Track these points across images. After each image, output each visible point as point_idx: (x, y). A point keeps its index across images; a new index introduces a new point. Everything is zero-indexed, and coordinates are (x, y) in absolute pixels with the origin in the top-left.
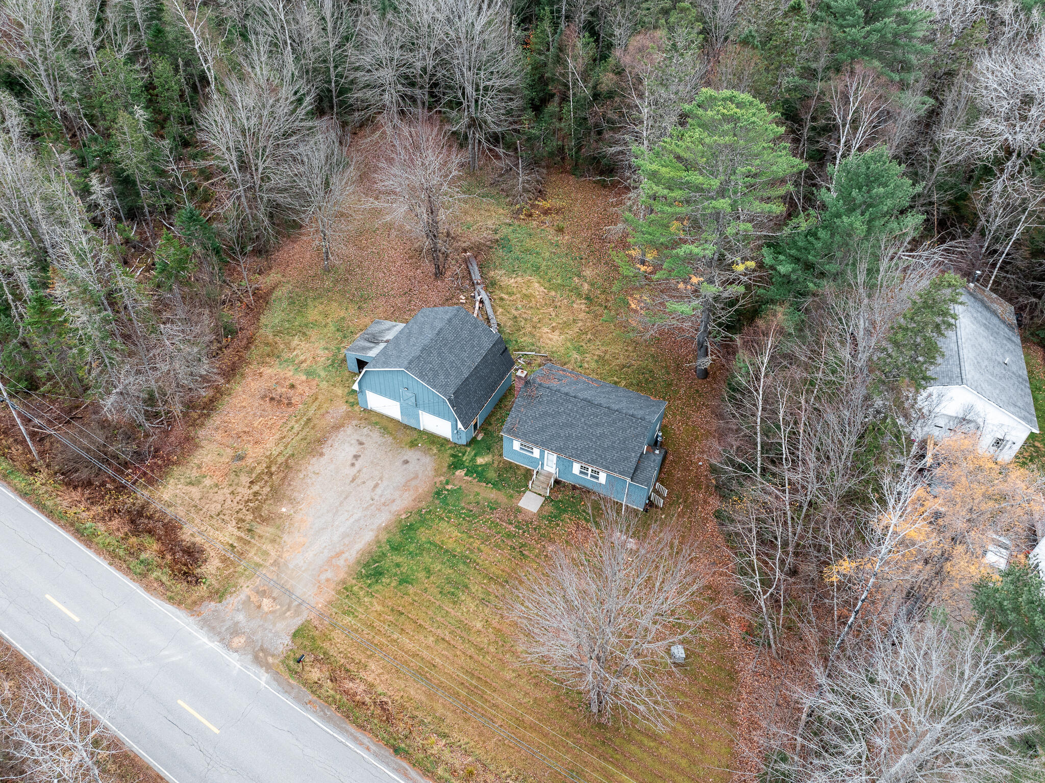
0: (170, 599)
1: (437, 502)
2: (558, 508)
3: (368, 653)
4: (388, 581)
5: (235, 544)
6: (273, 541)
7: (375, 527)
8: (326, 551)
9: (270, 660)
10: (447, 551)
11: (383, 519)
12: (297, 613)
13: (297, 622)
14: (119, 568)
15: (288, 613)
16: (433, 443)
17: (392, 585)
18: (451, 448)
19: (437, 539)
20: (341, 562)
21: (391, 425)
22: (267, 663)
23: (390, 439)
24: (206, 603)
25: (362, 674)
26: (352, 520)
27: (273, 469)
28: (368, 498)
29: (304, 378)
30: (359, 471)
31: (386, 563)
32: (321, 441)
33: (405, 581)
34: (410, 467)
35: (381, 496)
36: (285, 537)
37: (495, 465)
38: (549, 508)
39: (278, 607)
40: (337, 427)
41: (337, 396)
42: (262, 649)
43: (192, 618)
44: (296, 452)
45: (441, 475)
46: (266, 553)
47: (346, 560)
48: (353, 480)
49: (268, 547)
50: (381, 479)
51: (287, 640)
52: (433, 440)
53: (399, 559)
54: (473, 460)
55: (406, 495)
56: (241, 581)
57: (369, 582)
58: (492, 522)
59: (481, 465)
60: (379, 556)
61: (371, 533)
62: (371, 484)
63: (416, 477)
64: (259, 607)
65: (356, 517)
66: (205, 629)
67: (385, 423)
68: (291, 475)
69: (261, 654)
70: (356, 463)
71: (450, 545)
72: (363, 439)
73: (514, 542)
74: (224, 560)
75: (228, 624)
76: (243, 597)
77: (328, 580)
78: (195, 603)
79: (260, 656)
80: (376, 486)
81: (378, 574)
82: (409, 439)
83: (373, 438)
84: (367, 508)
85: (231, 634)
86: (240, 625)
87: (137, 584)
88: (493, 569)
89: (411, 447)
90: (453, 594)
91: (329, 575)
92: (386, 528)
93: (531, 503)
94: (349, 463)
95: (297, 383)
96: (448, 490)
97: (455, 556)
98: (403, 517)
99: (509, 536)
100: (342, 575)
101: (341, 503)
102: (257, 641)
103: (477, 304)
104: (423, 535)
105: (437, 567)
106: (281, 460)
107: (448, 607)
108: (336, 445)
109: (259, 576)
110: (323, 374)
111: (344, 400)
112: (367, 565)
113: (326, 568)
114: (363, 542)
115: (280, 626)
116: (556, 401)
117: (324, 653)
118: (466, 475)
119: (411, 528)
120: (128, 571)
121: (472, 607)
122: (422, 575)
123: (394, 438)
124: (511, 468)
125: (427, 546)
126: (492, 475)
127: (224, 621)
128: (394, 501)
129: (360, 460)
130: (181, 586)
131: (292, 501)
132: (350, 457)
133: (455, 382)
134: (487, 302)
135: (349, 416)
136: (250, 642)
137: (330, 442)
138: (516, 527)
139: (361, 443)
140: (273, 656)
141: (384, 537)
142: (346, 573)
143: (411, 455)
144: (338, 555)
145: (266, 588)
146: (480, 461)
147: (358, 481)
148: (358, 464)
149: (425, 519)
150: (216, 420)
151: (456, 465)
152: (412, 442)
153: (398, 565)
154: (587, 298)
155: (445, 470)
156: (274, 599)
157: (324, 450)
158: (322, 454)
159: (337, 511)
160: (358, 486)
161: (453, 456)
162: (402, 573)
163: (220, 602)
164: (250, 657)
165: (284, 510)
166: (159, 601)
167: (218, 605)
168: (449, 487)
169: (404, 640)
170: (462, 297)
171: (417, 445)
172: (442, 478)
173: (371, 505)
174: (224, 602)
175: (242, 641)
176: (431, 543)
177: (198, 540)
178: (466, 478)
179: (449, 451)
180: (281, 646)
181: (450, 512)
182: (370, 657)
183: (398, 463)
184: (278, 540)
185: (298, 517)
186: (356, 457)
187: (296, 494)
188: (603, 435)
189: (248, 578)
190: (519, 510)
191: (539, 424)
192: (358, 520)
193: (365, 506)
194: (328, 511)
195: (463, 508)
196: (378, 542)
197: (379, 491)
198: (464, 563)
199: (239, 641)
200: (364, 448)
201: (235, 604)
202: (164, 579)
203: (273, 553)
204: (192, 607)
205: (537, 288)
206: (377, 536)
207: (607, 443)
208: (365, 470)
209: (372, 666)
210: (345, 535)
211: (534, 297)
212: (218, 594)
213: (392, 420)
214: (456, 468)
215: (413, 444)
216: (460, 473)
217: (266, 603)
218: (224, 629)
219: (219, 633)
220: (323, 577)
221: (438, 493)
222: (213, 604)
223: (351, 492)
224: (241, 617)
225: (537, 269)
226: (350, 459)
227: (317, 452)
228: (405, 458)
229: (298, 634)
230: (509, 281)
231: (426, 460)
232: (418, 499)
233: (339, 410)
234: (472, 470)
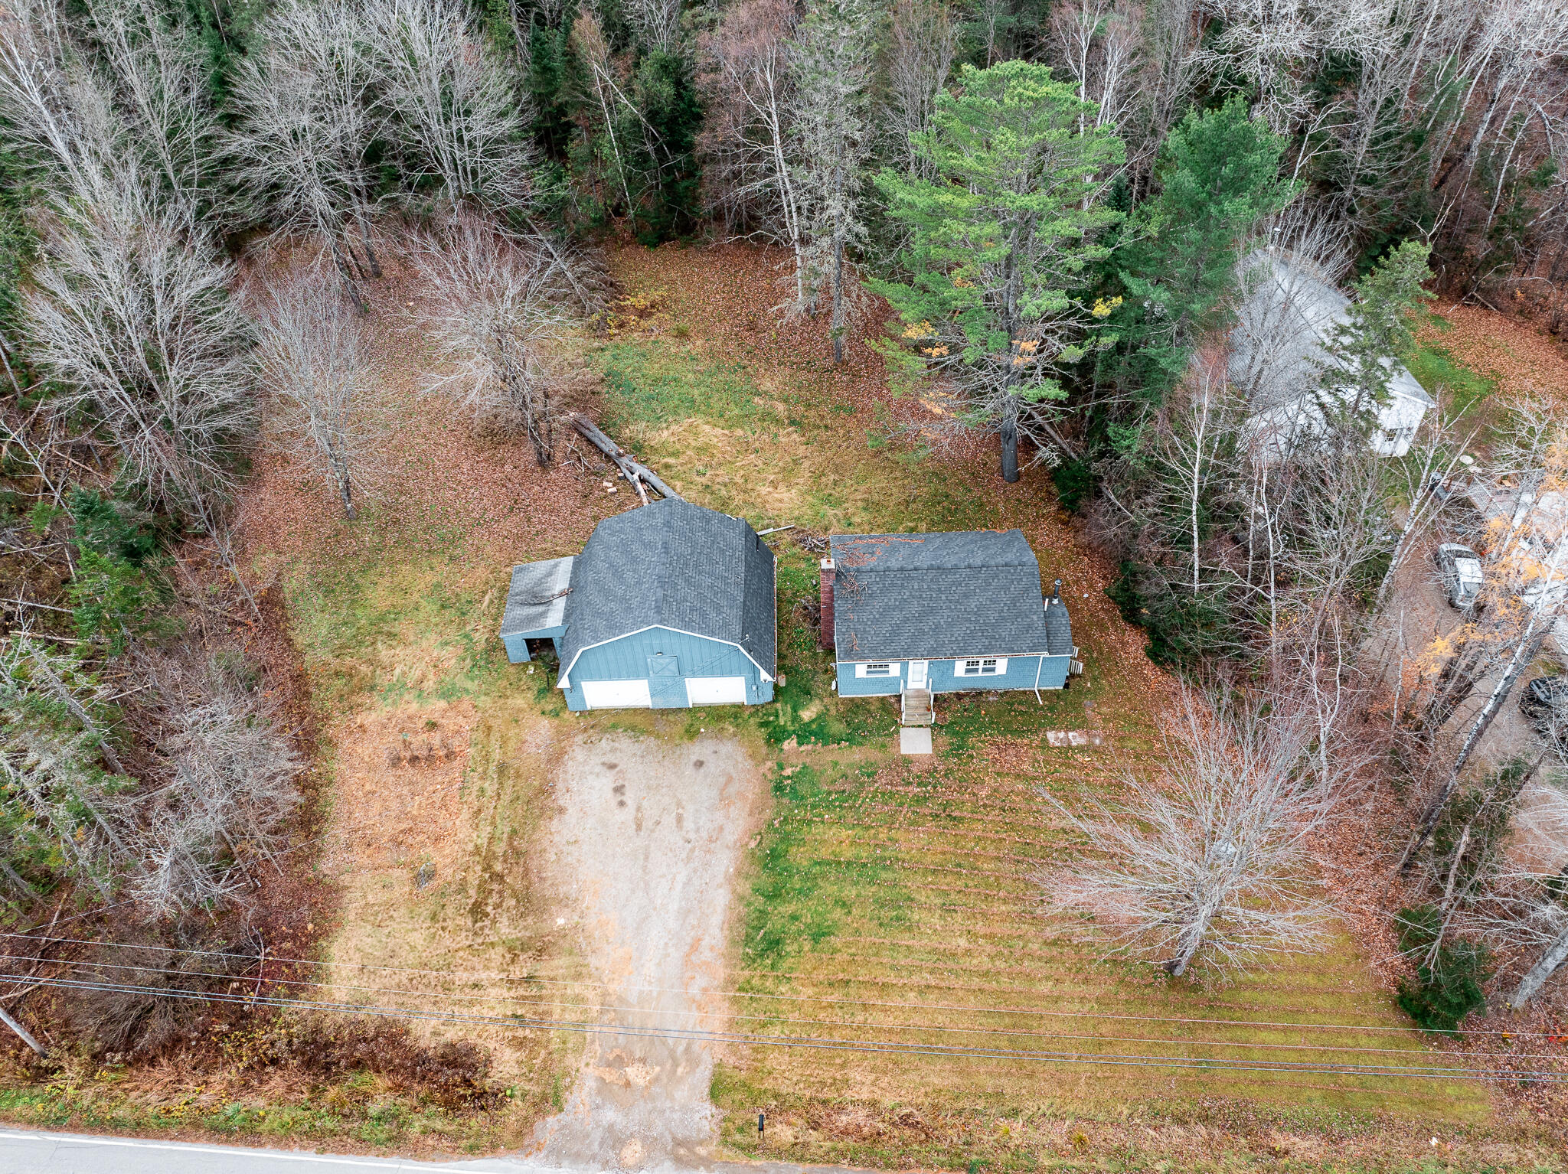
0: (472, 1150)
1: (786, 800)
2: (956, 734)
3: (838, 1061)
4: (796, 947)
5: (519, 1013)
6: (578, 976)
7: (720, 879)
8: (671, 950)
9: (702, 1151)
10: (849, 864)
11: (725, 862)
12: (694, 1062)
13: (703, 1076)
14: (343, 1150)
15: (680, 1070)
16: (720, 718)
17: (806, 948)
18: (752, 715)
19: (824, 853)
20: (707, 955)
21: (639, 720)
22: (702, 1158)
23: (652, 742)
24: (539, 1125)
25: (849, 1095)
26: (679, 887)
27: (498, 867)
28: (681, 842)
29: (442, 704)
30: (638, 809)
31: (774, 924)
32: (546, 790)
33: (819, 935)
34: (711, 767)
35: (698, 830)
36: (593, 961)
37: (833, 712)
38: (944, 739)
39: (658, 1069)
40: (557, 758)
41: (520, 710)
42: (679, 1143)
43: (531, 1159)
44: (516, 825)
45: (764, 760)
46: (579, 999)
47: (712, 949)
48: (639, 827)
49: (576, 988)
50: (679, 805)
51: (708, 1108)
52: (718, 714)
53: (791, 908)
54: (795, 718)
55: (734, 811)
56: (570, 1061)
57: (768, 962)
58: (883, 794)
59: (813, 721)
60: (758, 919)
61: (721, 891)
62: (669, 820)
63: (730, 780)
64: (628, 1084)
65: (681, 878)
66: (565, 1163)
67: (628, 720)
68: (533, 865)
69: (682, 1151)
70: (624, 798)
71: (848, 853)
72: (611, 758)
73: (932, 807)
74: (519, 1044)
75: (597, 1135)
76: (591, 1084)
77: (705, 990)
78: (519, 1134)
79: (683, 1155)
80: (680, 819)
81: (774, 944)
82: (680, 729)
83: (624, 748)
84: (689, 859)
85: (613, 1147)
86: (618, 1127)
87: (395, 1158)
88: (928, 859)
89: (691, 738)
90: (898, 919)
91: (701, 982)
92: (739, 872)
93: (916, 743)
94: (614, 803)
95: (436, 717)
96: (788, 777)
97: (865, 865)
98: (753, 844)
99: (920, 800)
100: (722, 973)
101: (644, 868)
102: (662, 1135)
103: (640, 487)
104: (799, 857)
105: (850, 892)
106: (500, 848)
107: (905, 939)
108: (574, 785)
109: (593, 1042)
110: (471, 686)
111: (537, 711)
112: (748, 940)
113: (689, 974)
114: (719, 910)
115: (681, 1094)
116: (893, 584)
117: (776, 1096)
118: (800, 744)
119: (774, 855)
120: (363, 1145)
121: (936, 921)
122: (838, 913)
123: (658, 737)
124: (857, 706)
125: (816, 869)
126: (837, 728)
127: (588, 1136)
128: (721, 829)
129: (628, 790)
130: (477, 1121)
131: (564, 902)
132: (610, 794)
133: (733, 615)
134: (653, 479)
135: (562, 735)
136: (651, 1143)
137: (560, 785)
138: (919, 785)
139: (612, 767)
140: (701, 1143)
141: (745, 887)
142: (726, 967)
143: (700, 750)
144: (695, 946)
145: (617, 1051)
146: (806, 715)
147: (648, 824)
148: (629, 797)
149: (788, 834)
150: (336, 834)
151: (776, 737)
152: (687, 731)
153: (794, 918)
154: (793, 423)
155: (764, 750)
156: (643, 1061)
157: (561, 802)
158: (561, 810)
159: (647, 884)
160: (653, 831)
161: (762, 725)
162: (808, 926)
163: (561, 1110)
164: (668, 1164)
165: (560, 921)
166: (454, 1164)
167: (560, 1116)
168: (788, 772)
169: (877, 1019)
170: (605, 484)
171: (698, 732)
172: (769, 764)
173: (692, 850)
174: (566, 1107)
175: (638, 1148)
176: (819, 864)
177: (451, 1035)
178: (803, 748)
179: (752, 721)
180: (704, 1122)
181: (814, 807)
182: (843, 1066)
183: (689, 770)
184: (584, 971)
185: (591, 922)
186: (619, 790)
187: (563, 890)
188: (981, 607)
189: (579, 1050)
190: (907, 761)
191: (886, 628)
192: (688, 882)
193: (684, 855)
194: (633, 891)
195: (829, 793)
196: (741, 898)
197: (689, 824)
198: (884, 868)
199: (633, 1152)
200: (621, 771)
201: (587, 1101)
202: (438, 1125)
203: (590, 994)
204: (520, 1140)
205: (711, 433)
206: (734, 891)
207: (993, 616)
208: (645, 804)
209: (856, 1075)
210: (685, 913)
211: (715, 447)
212: (549, 1100)
213: (636, 711)
214: (778, 741)
215: (691, 733)
216: (790, 744)
217: (633, 1072)
218: (596, 1147)
219: (594, 1158)
220: (695, 990)
221: (779, 788)
222: (550, 1119)
223: (647, 847)
224: (610, 1115)
225: (692, 406)
226: (613, 800)
227: (552, 809)
228: (694, 758)
229: (717, 1091)
230: (662, 436)
231: (727, 748)
232: (756, 810)
233: (540, 731)
234: (804, 734)
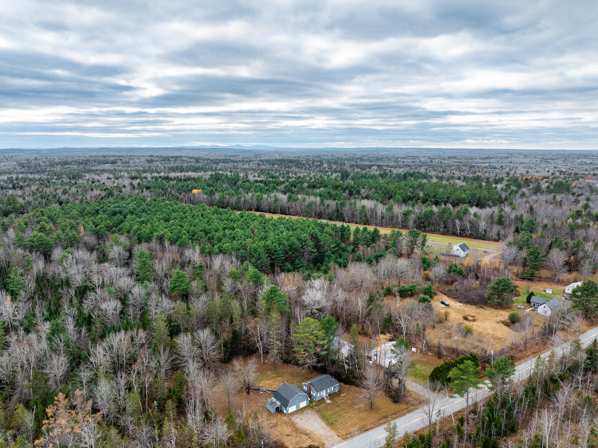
1: (320, 412)
2: (333, 399)
4: (334, 423)
5: (312, 440)
6: (315, 435)
8: (322, 429)
9: (342, 441)
11: (320, 420)
13: (336, 436)
15: (333, 437)
18: (308, 407)
19: (329, 414)
31: (330, 422)
32: (293, 422)
34: (308, 413)
36: (315, 433)
38: (331, 400)
39: (331, 438)
40: (290, 419)
41: (281, 417)
44: (293, 427)
46: (317, 436)
47: (326, 427)
48: (307, 421)
50: (309, 417)
52: (304, 408)
53: (330, 420)
58: (330, 407)
60: (328, 422)
61: (321, 422)
63: (312, 413)
67: (296, 412)
68: (299, 429)
71: (331, 413)
73: (336, 406)
74: (315, 442)
75: (331, 445)
76: (326, 442)
79: (340, 442)
80: (310, 419)
81: (332, 424)
85: (334, 445)
88: (340, 410)
90: (342, 416)
91: (328, 430)
92: (322, 420)
93: (328, 401)
96: (318, 410)
97: (334, 413)
98: (321, 417)
101: (311, 424)
102: (337, 442)
103: (266, 391)
104: (326, 416)
105: (335, 416)
106: (294, 429)
107: (344, 417)
108: (295, 421)
110: (271, 418)
112: (329, 425)
113: (326, 430)
114: (323, 424)
115: (335, 438)
119: (324, 417)
121: (346, 415)
122: (336, 418)
123: (301, 413)
124: (319, 401)
125: (330, 416)
126: (318, 404)
128: (316, 417)
134: (267, 389)
135: (288, 417)
138: (333, 405)
139: (297, 417)
142: (329, 428)
143: (305, 412)
144: (324, 427)
145: (326, 438)
146: (314, 404)
148: (303, 419)
149: (323, 415)
151: (313, 408)
153: (332, 421)
154: (277, 377)
157: (296, 423)
160: (309, 421)
161: (310, 407)
162: (334, 421)
165: (308, 432)
169: (348, 424)
172: (315, 410)
177: (307, 445)
178: (317, 407)
180: (340, 439)
181: (323, 411)
183: (306, 414)
185: (311, 430)
186: (301, 419)
187: (305, 429)
188: (327, 382)
189: (322, 440)
190: (329, 403)
192: (317, 423)
193: (314, 421)
194: (312, 426)
195: (324, 409)
197: (312, 419)
198: (336, 413)
199: (336, 444)
200: (299, 417)
205: (268, 382)
206: (323, 422)
207: (329, 382)
208: (305, 419)
210: (320, 425)
212: (322, 444)
215: (303, 411)
217: (329, 439)
221: (318, 412)
222: (325, 445)
224: (331, 443)
225: (262, 380)
229: (339, 436)
230: (261, 385)
231: (308, 411)
232: (318, 414)
233: (285, 418)
234: (315, 406)
